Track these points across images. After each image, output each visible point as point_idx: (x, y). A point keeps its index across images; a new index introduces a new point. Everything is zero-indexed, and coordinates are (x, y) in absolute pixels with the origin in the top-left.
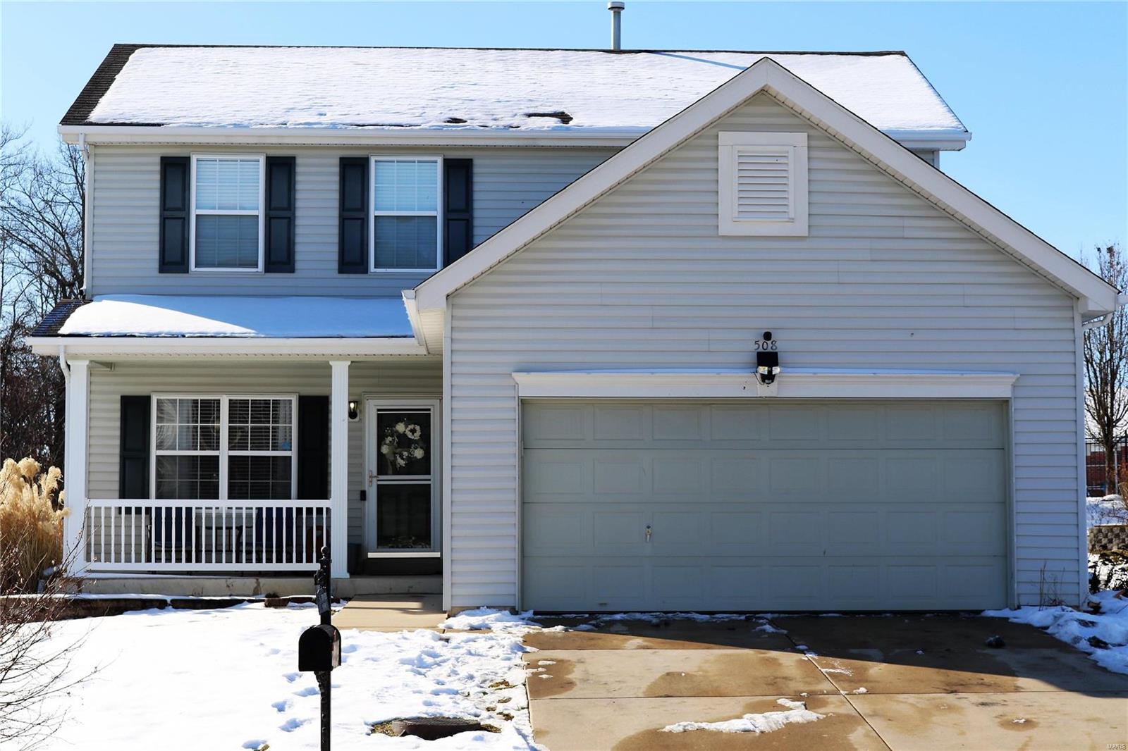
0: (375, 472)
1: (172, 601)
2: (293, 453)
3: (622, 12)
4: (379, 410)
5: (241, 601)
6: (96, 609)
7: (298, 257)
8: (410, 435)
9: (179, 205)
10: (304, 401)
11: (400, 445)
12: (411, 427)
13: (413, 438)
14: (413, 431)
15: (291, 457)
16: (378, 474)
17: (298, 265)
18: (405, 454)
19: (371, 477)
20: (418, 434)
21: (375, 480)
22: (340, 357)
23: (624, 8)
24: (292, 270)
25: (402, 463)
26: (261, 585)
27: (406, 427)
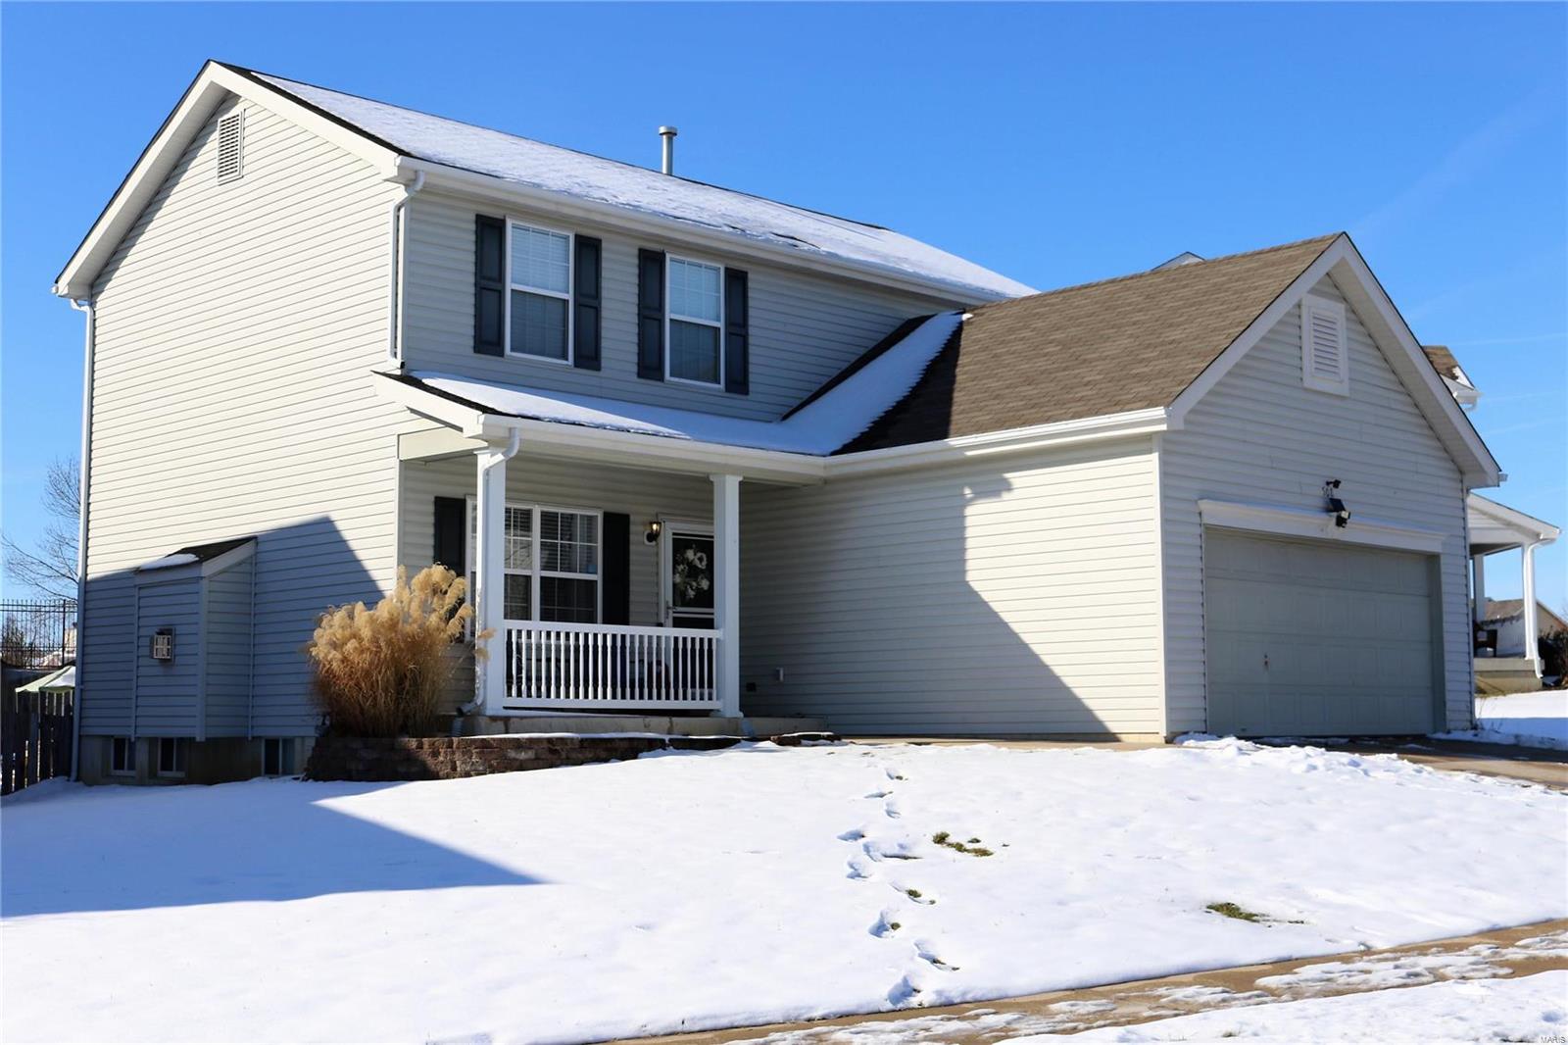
0: (671, 604)
1: (670, 740)
2: (598, 577)
3: (674, 138)
4: (674, 534)
5: (738, 741)
6: (616, 750)
7: (604, 353)
8: (697, 562)
9: (495, 274)
10: (609, 517)
11: (688, 576)
12: (699, 555)
13: (700, 566)
14: (701, 559)
15: (596, 581)
16: (674, 604)
17: (604, 363)
18: (694, 584)
19: (668, 608)
20: (705, 563)
21: (671, 611)
22: (733, 470)
23: (676, 134)
24: (598, 368)
25: (691, 593)
26: (674, 724)
27: (695, 555)
